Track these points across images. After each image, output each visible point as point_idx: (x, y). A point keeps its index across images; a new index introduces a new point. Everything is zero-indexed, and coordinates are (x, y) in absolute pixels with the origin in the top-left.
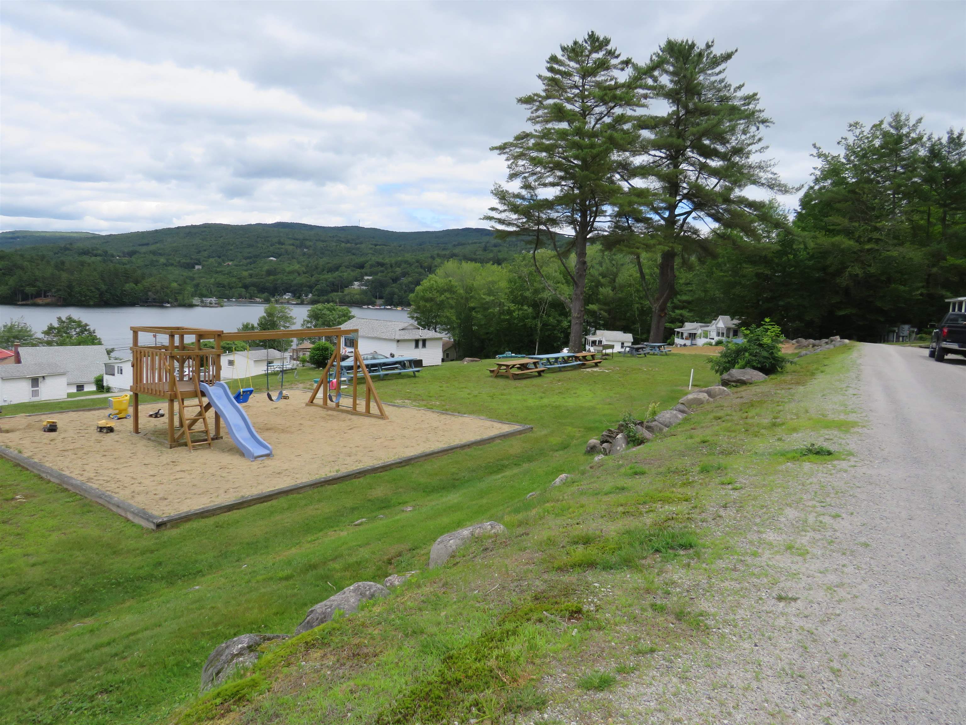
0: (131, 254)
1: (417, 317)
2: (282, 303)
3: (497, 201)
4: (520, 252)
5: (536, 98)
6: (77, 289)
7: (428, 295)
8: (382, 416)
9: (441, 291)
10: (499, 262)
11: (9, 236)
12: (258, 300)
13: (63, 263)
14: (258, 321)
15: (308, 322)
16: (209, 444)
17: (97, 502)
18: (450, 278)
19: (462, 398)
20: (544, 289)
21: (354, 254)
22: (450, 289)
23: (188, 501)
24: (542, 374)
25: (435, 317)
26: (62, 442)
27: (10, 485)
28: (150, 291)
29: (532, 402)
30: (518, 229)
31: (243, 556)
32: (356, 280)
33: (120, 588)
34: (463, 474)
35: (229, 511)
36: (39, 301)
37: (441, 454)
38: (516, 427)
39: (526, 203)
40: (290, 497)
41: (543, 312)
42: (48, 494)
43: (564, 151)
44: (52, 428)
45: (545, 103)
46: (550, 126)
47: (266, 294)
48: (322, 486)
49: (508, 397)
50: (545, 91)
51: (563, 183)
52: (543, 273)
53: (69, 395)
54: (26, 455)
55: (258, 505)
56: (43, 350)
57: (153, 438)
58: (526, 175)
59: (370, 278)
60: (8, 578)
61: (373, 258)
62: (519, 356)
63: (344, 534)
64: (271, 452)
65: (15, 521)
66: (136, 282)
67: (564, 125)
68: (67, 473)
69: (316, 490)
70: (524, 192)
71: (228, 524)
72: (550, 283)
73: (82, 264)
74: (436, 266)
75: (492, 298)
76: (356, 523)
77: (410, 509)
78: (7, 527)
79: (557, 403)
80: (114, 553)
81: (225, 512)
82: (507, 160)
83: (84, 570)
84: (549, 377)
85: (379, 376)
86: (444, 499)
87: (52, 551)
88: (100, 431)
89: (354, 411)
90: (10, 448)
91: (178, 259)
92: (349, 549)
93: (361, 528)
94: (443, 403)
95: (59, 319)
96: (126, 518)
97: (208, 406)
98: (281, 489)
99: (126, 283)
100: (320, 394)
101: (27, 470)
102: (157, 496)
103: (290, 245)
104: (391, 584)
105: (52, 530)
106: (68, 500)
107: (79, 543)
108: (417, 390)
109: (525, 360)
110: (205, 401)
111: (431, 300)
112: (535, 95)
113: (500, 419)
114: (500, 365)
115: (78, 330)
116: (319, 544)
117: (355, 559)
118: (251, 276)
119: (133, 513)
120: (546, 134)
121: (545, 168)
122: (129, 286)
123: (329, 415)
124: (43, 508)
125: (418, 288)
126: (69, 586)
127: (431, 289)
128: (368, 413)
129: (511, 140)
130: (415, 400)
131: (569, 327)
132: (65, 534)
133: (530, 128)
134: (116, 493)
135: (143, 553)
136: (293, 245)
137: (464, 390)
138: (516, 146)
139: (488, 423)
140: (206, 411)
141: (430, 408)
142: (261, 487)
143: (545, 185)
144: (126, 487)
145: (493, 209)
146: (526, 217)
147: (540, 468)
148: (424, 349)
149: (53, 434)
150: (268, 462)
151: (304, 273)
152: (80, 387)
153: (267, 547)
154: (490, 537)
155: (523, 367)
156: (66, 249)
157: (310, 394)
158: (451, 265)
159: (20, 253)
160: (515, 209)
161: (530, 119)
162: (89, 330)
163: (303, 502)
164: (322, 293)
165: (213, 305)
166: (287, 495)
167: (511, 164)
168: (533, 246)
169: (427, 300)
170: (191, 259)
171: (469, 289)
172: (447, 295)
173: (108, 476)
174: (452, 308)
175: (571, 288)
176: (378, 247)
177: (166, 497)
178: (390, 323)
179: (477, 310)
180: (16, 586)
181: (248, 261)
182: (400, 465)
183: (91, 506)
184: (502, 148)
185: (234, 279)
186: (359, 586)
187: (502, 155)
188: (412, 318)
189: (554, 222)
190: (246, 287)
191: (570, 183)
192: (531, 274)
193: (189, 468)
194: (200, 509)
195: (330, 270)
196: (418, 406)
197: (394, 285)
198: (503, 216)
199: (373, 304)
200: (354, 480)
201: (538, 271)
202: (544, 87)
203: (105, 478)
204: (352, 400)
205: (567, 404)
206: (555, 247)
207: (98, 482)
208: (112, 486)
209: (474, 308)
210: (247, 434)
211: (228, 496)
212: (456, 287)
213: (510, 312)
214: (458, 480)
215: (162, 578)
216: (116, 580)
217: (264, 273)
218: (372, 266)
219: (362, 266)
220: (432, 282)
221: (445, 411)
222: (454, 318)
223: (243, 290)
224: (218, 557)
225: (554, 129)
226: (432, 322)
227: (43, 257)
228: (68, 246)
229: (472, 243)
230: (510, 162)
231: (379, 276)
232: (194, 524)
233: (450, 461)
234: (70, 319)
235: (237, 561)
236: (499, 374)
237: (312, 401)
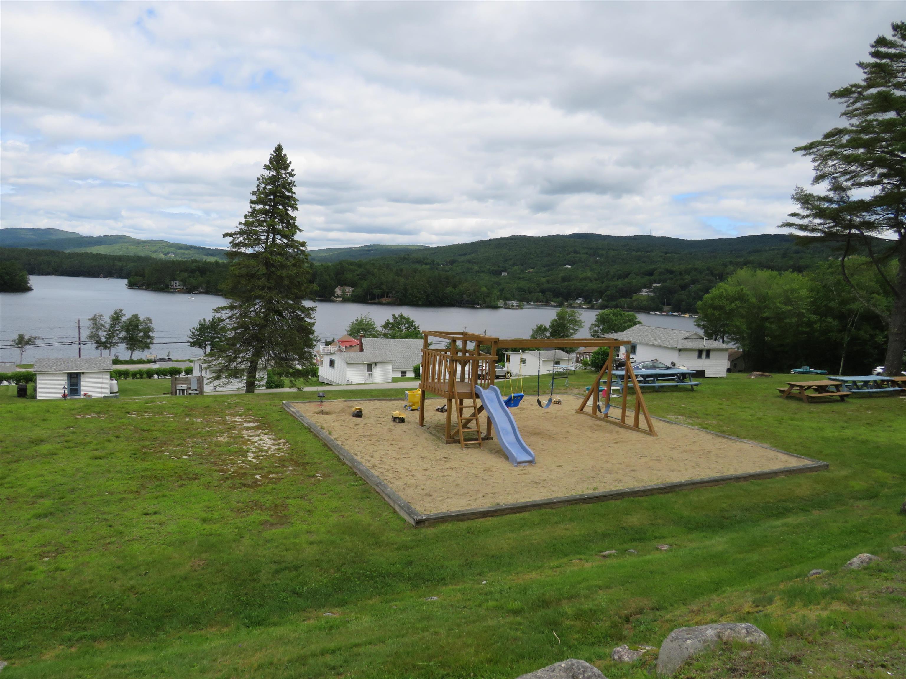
0: (452, 262)
1: (703, 325)
2: (574, 307)
3: (799, 206)
4: (827, 259)
5: (854, 89)
6: (410, 291)
7: (717, 303)
8: (651, 432)
9: (732, 299)
10: (799, 269)
11: (366, 249)
12: (553, 303)
13: (401, 270)
14: (550, 324)
15: (596, 326)
16: (480, 444)
17: (375, 490)
18: (742, 287)
19: (744, 420)
20: (854, 299)
21: (644, 262)
22: (741, 297)
23: (449, 500)
24: (846, 399)
25: (723, 326)
26: (364, 427)
27: (315, 463)
28: (465, 294)
29: (829, 432)
30: (823, 235)
31: (486, 570)
32: (645, 287)
33: (372, 582)
34: (734, 513)
35: (482, 517)
36: (383, 300)
37: (711, 484)
38: (807, 463)
39: (834, 206)
40: (543, 511)
41: (852, 325)
42: (341, 475)
43: (888, 145)
44: (359, 414)
45: (865, 93)
46: (871, 117)
47: (560, 299)
48: (576, 503)
49: (800, 423)
50: (865, 80)
51: (886, 181)
52: (853, 282)
53: (394, 380)
54: (332, 437)
55: (512, 515)
56: (380, 341)
57: (434, 432)
58: (837, 175)
59: (658, 285)
60: (289, 552)
61: (663, 266)
62: (820, 372)
63: (587, 565)
64: (534, 459)
65: (309, 497)
66: (455, 287)
67: (891, 115)
68: (358, 458)
69: (569, 507)
70: (831, 194)
71: (479, 532)
72: (864, 293)
73: (415, 271)
74: (728, 274)
75: (790, 308)
76: (604, 553)
77: (665, 547)
78: (302, 502)
79: (863, 437)
80: (376, 543)
81: (478, 518)
82: (814, 161)
83: (348, 556)
84: (855, 404)
85: (654, 387)
86: (708, 543)
87: (329, 532)
88: (394, 421)
89: (622, 424)
90: (324, 429)
91: (488, 267)
92: (588, 589)
93: (608, 561)
94: (721, 423)
95: (394, 316)
96: (394, 509)
97: (481, 409)
98: (535, 501)
99: (447, 287)
100: (590, 403)
101: (331, 450)
102: (424, 492)
103: (584, 254)
104: (619, 658)
105: (335, 510)
106: (354, 483)
107: (351, 528)
108: (693, 406)
109: (825, 381)
110: (479, 402)
111: (721, 308)
112: (853, 86)
113: (788, 450)
114: (792, 386)
115: (406, 326)
116: (561, 573)
117: (590, 606)
118: (548, 282)
119: (399, 505)
120: (865, 128)
121: (862, 165)
122: (449, 290)
123: (598, 426)
124: (333, 488)
125: (706, 296)
126: (332, 571)
127: (720, 297)
128: (636, 427)
129: (819, 138)
130: (689, 417)
131: (886, 342)
132: (343, 516)
133: (844, 123)
134: (391, 483)
135: (399, 549)
136: (587, 253)
137: (747, 410)
138: (825, 144)
139: (771, 454)
140: (479, 412)
141: (705, 428)
142: (517, 496)
143: (861, 185)
144: (400, 478)
145: (793, 215)
146: (834, 222)
147: (835, 521)
148: (707, 360)
149: (359, 419)
150: (530, 469)
151: (596, 280)
152: (404, 373)
153: (510, 564)
154: (743, 647)
155: (821, 389)
156: (405, 259)
157: (581, 401)
158: (743, 273)
159: (372, 262)
160: (821, 213)
161: (845, 114)
162: (415, 325)
163: (555, 519)
164: (612, 298)
165: (515, 307)
166: (540, 509)
167: (819, 165)
168: (843, 252)
169: (715, 308)
170: (499, 267)
171: (763, 298)
172: (738, 303)
173: (390, 465)
174: (742, 317)
175: (891, 299)
176: (668, 255)
177: (431, 493)
178: (673, 332)
179: (771, 320)
180: (292, 562)
181: (546, 268)
182: (662, 491)
183: (369, 493)
184: (808, 149)
185: (533, 285)
186: (572, 665)
187: (808, 156)
188: (699, 326)
189: (871, 226)
190: (543, 292)
191: (895, 181)
192: (838, 282)
193: (457, 466)
194: (456, 512)
195: (620, 278)
196: (692, 425)
197: (682, 292)
198: (805, 222)
199: (661, 310)
200: (611, 502)
201: (846, 279)
202: (865, 76)
203: (386, 467)
204: (621, 410)
205: (878, 440)
206: (871, 254)
207: (380, 470)
208: (390, 475)
209: (767, 319)
210: (512, 438)
211: (484, 501)
212: (748, 295)
213: (810, 324)
214: (727, 518)
215: (409, 579)
216: (371, 572)
217: (559, 279)
218: (661, 273)
219: (650, 273)
220: (721, 290)
221: (721, 433)
222: (744, 328)
223: (541, 294)
224: (463, 566)
225: (877, 120)
226: (720, 331)
227: (388, 266)
228: (406, 256)
229: (770, 250)
230: (816, 164)
231: (668, 283)
232: (449, 526)
233: (720, 493)
234: (401, 316)
235: (480, 574)
236: (791, 395)
237: (582, 409)
